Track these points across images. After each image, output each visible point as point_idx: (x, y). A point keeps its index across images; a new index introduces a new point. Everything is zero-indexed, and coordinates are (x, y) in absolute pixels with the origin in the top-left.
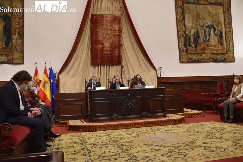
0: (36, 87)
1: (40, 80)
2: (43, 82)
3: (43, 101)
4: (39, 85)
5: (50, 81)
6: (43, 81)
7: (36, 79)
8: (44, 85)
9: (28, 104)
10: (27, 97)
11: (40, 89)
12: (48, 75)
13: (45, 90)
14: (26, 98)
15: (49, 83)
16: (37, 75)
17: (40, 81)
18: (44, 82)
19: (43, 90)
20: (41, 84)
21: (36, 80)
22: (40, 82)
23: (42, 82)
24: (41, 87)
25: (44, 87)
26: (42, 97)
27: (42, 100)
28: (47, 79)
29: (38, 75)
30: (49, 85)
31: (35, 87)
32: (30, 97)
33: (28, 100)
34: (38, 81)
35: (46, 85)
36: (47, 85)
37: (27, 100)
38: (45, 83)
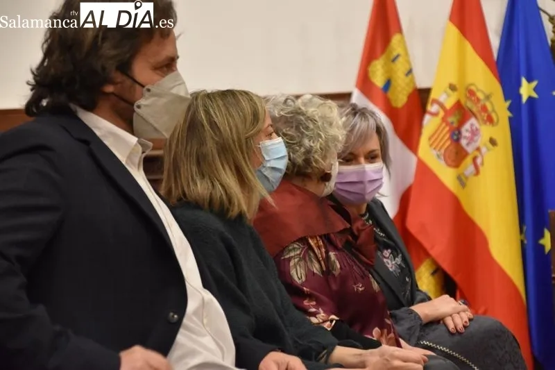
0: (379, 164)
1: (422, 83)
2: (449, 103)
3: (448, 286)
4: (410, 138)
5: (511, 91)
6: (443, 97)
7: (378, 80)
8: (456, 135)
9: (309, 305)
10: (303, 240)
11: (422, 168)
12: (495, 42)
13: (462, 181)
14: (294, 253)
15: (501, 108)
16: (387, 41)
17: (421, 97)
18: (458, 106)
19: (447, 176)
20: (430, 124)
21: (388, 84)
22: (423, 111)
23: (432, 108)
24: (428, 152)
25: (457, 155)
26: (438, 242)
27: (438, 271)
28: (484, 81)
29: (395, 39)
30: (502, 132)
31: (371, 157)
32: (328, 240)
33: (310, 274)
34: (400, 98)
35: (475, 133)
36: (486, 132)
37: (298, 274)
38: (461, 112)
